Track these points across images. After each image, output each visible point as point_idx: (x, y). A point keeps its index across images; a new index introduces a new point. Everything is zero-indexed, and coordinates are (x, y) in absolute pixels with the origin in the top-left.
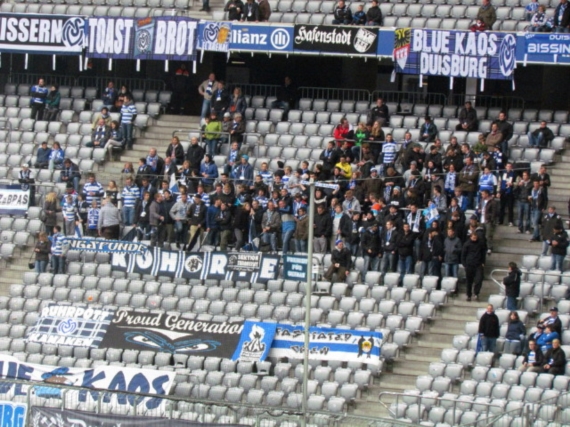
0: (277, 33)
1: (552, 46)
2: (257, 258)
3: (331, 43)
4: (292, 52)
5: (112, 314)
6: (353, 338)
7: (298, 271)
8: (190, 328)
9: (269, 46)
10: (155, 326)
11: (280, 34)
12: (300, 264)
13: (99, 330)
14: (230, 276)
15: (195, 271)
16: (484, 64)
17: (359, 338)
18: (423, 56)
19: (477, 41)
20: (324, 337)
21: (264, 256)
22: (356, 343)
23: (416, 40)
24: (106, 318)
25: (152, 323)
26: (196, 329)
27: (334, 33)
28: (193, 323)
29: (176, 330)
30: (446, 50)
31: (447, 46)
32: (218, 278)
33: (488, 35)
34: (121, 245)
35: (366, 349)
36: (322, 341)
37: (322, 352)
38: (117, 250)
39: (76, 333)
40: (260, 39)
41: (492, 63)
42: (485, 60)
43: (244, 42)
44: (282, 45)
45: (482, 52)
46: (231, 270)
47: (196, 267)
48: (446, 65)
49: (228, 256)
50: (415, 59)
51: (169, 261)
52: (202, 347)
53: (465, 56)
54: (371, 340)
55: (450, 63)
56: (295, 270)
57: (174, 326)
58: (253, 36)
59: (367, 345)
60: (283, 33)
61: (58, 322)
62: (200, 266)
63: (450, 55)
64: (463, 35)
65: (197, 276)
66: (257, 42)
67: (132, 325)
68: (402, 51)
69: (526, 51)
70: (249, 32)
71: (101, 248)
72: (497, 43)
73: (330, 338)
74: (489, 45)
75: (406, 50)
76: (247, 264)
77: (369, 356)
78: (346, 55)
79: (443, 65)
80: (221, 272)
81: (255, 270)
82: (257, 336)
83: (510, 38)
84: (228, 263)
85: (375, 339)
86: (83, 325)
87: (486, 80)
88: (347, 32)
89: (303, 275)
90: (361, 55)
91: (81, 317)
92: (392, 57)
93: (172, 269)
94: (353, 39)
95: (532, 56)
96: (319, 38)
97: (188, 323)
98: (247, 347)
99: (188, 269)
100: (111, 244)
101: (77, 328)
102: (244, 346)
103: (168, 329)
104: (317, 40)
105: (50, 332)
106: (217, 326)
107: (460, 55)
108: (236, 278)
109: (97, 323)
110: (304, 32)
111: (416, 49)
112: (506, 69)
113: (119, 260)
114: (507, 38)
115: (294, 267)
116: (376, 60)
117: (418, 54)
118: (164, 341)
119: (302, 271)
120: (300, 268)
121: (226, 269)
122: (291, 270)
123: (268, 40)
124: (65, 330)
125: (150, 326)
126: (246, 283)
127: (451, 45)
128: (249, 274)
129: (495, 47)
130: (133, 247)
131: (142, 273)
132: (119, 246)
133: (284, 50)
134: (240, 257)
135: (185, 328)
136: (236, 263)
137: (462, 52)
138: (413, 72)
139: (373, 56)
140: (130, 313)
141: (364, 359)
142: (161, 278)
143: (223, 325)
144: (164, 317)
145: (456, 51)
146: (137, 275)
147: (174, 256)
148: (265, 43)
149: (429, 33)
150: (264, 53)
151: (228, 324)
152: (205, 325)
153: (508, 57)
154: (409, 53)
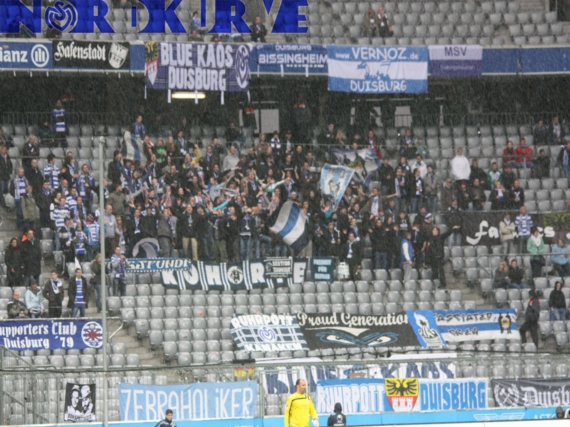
0: (36, 50)
1: (279, 55)
2: (288, 263)
3: (88, 59)
4: (52, 70)
5: (295, 317)
6: (493, 316)
8: (364, 324)
9: (30, 64)
10: (335, 325)
11: (40, 50)
12: (325, 266)
13: (295, 334)
14: (270, 283)
15: (239, 282)
16: (224, 76)
17: (498, 316)
18: (171, 70)
19: (215, 53)
20: (471, 318)
21: (296, 260)
22: (497, 321)
23: (164, 53)
24: (293, 322)
25: (332, 323)
26: (370, 324)
27: (90, 48)
28: (363, 318)
29: (353, 326)
30: (190, 63)
31: (190, 59)
33: (225, 46)
34: (168, 262)
35: (506, 326)
36: (470, 322)
37: (474, 333)
38: (164, 268)
39: (279, 339)
40: (21, 56)
41: (230, 75)
42: (223, 72)
43: (6, 60)
44: (42, 63)
45: (221, 65)
46: (269, 277)
47: (238, 278)
48: (191, 78)
49: (264, 264)
50: (163, 72)
51: (213, 274)
52: (385, 339)
53: (207, 68)
54: (508, 317)
55: (194, 77)
56: (321, 272)
57: (350, 322)
58: (14, 53)
59: (505, 322)
60: (43, 49)
61: (256, 331)
62: (241, 276)
63: (194, 69)
64: (204, 47)
66: (18, 60)
67: (316, 326)
68: (151, 65)
69: (258, 62)
70: (10, 50)
71: (149, 267)
72: (233, 54)
73: (476, 319)
74: (226, 57)
75: (155, 63)
76: (281, 270)
77: (509, 332)
78: (102, 71)
79: (188, 79)
80: (262, 280)
81: (289, 276)
82: (423, 323)
83: (243, 49)
84: (265, 271)
85: (510, 315)
86: (279, 331)
87: (225, 92)
88: (102, 47)
89: (328, 277)
90: (116, 71)
91: (271, 323)
92: (144, 72)
93: (219, 283)
94: (108, 54)
95: (265, 67)
96: (77, 54)
97: (360, 318)
98: (423, 335)
99: (232, 281)
100: (158, 262)
101: (276, 335)
102: (421, 334)
103: (347, 326)
104: (75, 56)
105: (257, 342)
106: (385, 319)
107: (203, 68)
108: (277, 286)
109: (289, 328)
110: (62, 47)
111: (164, 62)
112: (242, 81)
113: (168, 278)
114: (240, 49)
115: (320, 269)
116: (129, 74)
117: (166, 68)
118: (353, 338)
119: (327, 273)
120: (325, 269)
121: (265, 277)
122: (318, 272)
123: (28, 57)
124: (269, 338)
125: (331, 325)
126: (285, 289)
127: (194, 59)
128: (285, 279)
129: (231, 61)
130: (179, 263)
131: (194, 288)
132: (166, 263)
133: (44, 67)
134: (275, 264)
135: (359, 324)
136: (272, 271)
137: (204, 65)
138: (162, 87)
139: (127, 71)
140: (310, 315)
141: (505, 335)
142: (212, 292)
143: (389, 317)
144: (338, 315)
145: (199, 64)
146: (190, 291)
147: (216, 268)
148: (26, 61)
149: (174, 45)
150: (25, 72)
151: (392, 315)
152: (375, 319)
153: (243, 69)
154: (158, 67)
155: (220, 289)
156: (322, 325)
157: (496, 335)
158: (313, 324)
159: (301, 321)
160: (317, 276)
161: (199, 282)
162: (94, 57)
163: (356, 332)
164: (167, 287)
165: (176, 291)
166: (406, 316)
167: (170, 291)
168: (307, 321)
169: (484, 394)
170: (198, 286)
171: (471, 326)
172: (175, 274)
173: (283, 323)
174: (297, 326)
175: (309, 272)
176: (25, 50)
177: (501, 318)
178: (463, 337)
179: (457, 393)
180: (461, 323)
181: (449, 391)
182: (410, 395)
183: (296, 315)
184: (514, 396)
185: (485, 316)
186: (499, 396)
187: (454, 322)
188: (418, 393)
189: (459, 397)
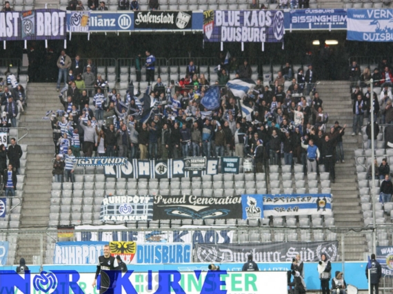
0: (122, 18)
1: (307, 17)
2: (203, 161)
3: (160, 23)
4: (133, 31)
5: (152, 198)
6: (312, 199)
7: (232, 167)
8: (206, 203)
9: (117, 27)
10: (183, 204)
11: (125, 18)
12: (232, 163)
13: (147, 209)
14: (187, 174)
15: (163, 173)
16: (264, 32)
17: (316, 199)
18: (223, 29)
19: (258, 17)
20: (294, 200)
21: (209, 159)
22: (315, 202)
23: (218, 18)
24: (149, 201)
25: (180, 202)
26: (210, 203)
27: (162, 16)
28: (207, 199)
29: (197, 205)
30: (238, 24)
31: (238, 21)
32: (180, 176)
33: (265, 12)
34: (110, 160)
35: (322, 206)
36: (293, 203)
37: (294, 210)
38: (107, 164)
39: (133, 212)
40: (111, 22)
41: (269, 31)
42: (264, 29)
43: (99, 25)
44: (126, 26)
45: (262, 24)
46: (187, 170)
47: (163, 171)
48: (239, 34)
49: (184, 161)
50: (218, 30)
51: (144, 168)
52: (218, 214)
53: (251, 27)
54: (325, 199)
55: (241, 33)
56: (229, 167)
57: (195, 202)
58: (105, 20)
59: (322, 203)
60: (127, 17)
61: (118, 207)
62: (165, 170)
63: (241, 28)
64: (249, 13)
65: (165, 176)
66: (109, 25)
67: (167, 204)
68: (208, 26)
69: (291, 22)
70: (103, 18)
71: (95, 163)
72: (272, 17)
73: (298, 200)
74: (266, 19)
75: (211, 25)
76: (197, 165)
77: (324, 210)
78: (171, 31)
79: (236, 35)
80: (181, 172)
81: (204, 169)
82: (252, 203)
83: (280, 14)
84: (185, 166)
85: (326, 198)
86: (136, 207)
87: (265, 43)
88: (171, 15)
89: (235, 170)
90: (181, 31)
91: (132, 202)
92: (202, 30)
93: (147, 173)
94: (175, 19)
95: (295, 25)
96: (152, 20)
97: (204, 199)
98: (249, 211)
99: (158, 172)
100: (102, 160)
101: (132, 210)
102: (247, 210)
103: (192, 204)
104: (150, 21)
105: (115, 214)
106: (224, 200)
107: (248, 27)
108: (192, 175)
109: (144, 205)
110: (141, 16)
111: (218, 24)
112: (278, 35)
113: (109, 170)
114: (277, 13)
115: (228, 165)
116: (191, 32)
117: (220, 27)
118: (193, 212)
119: (234, 167)
120: (232, 165)
121: (184, 170)
122: (227, 167)
123: (116, 23)
124: (126, 211)
125: (179, 204)
126: (199, 178)
127: (241, 20)
128: (200, 172)
129: (270, 21)
130: (118, 160)
131: (127, 177)
132: (109, 160)
133: (128, 29)
134: (192, 161)
135: (203, 203)
136: (190, 166)
137: (249, 25)
138: (215, 41)
139: (189, 30)
140: (164, 197)
141: (321, 212)
142: (140, 179)
143: (228, 198)
144: (187, 197)
145: (245, 24)
146: (124, 179)
147: (147, 164)
148: (114, 25)
149: (226, 12)
150: (114, 33)
151: (230, 197)
152: (215, 200)
153: (279, 27)
154: (213, 27)
155: (148, 178)
156: (172, 204)
157: (314, 212)
158: (165, 203)
159: (156, 201)
160: (226, 169)
161: (132, 173)
162: (165, 22)
163: (197, 209)
164: (107, 176)
165: (113, 179)
166: (240, 199)
167: (108, 179)
168: (161, 200)
169: (189, 254)
170: (131, 176)
171: (293, 206)
172: (115, 168)
173: (141, 202)
174: (151, 204)
175: (220, 167)
176: (113, 18)
177: (319, 200)
178: (285, 213)
179: (167, 252)
180: (285, 203)
181: (160, 251)
182: (129, 253)
183: (154, 196)
184: (213, 255)
185: (306, 199)
186: (201, 255)
187: (280, 202)
188: (135, 252)
189: (168, 255)
